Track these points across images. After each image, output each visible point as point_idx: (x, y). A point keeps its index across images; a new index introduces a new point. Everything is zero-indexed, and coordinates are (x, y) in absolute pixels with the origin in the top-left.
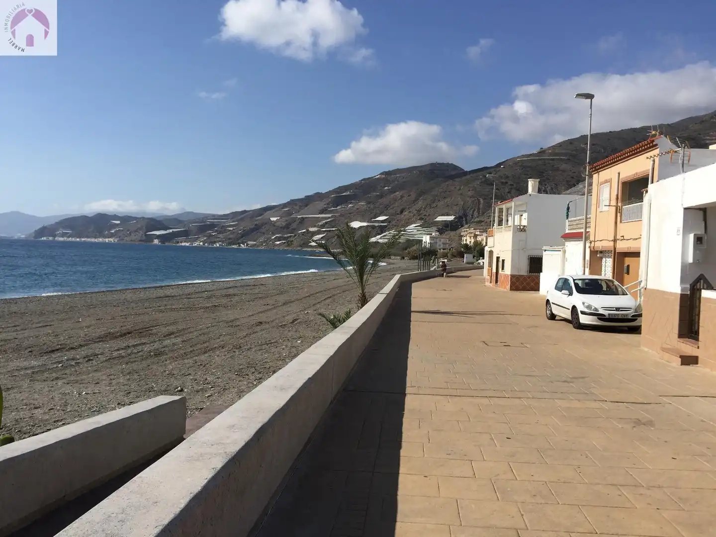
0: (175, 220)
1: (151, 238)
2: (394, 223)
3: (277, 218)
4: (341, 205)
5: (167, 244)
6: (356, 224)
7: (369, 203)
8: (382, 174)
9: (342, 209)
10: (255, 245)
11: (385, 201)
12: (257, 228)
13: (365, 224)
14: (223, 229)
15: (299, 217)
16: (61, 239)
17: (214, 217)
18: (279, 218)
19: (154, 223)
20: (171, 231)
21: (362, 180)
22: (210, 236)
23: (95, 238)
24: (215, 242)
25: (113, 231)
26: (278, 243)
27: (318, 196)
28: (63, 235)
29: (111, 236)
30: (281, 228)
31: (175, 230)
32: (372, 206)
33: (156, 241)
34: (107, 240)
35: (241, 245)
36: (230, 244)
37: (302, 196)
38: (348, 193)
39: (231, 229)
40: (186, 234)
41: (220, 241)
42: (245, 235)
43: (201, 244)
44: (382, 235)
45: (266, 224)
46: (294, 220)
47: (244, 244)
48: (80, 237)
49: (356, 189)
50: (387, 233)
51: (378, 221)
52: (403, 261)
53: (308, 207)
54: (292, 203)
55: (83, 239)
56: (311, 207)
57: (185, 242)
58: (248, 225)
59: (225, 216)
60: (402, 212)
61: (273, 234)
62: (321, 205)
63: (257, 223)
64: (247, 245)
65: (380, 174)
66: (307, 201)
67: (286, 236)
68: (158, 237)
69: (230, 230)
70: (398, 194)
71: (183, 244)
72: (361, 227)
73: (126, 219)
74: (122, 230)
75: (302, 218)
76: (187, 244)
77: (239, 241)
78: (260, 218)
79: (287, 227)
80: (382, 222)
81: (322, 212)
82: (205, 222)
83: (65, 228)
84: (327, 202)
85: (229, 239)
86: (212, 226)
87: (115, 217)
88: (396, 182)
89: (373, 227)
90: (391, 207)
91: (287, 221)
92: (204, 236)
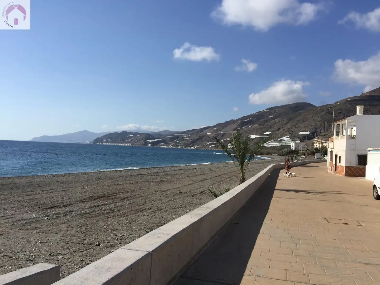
0: (159, 135)
1: (147, 144)
2: (274, 136)
3: (210, 133)
4: (245, 126)
5: (155, 146)
6: (253, 137)
7: (260, 125)
8: (268, 109)
9: (245, 128)
10: (199, 147)
11: (269, 123)
12: (200, 139)
13: (258, 136)
14: (183, 139)
15: (222, 132)
16: (106, 144)
17: (178, 133)
18: (211, 133)
19: (149, 136)
20: (157, 140)
21: (256, 113)
22: (176, 142)
23: (121, 143)
24: (178, 146)
25: (129, 140)
26: (211, 146)
27: (233, 122)
28: (107, 142)
29: (129, 142)
30: (213, 138)
31: (159, 140)
32: (262, 127)
33: (150, 145)
34: (126, 145)
35: (192, 147)
36: (186, 147)
37: (224, 122)
38: (249, 120)
39: (186, 139)
40: (164, 142)
41: (181, 145)
42: (194, 142)
43: (172, 146)
44: (267, 142)
45: (205, 136)
46: (219, 134)
47: (193, 147)
48: (114, 143)
49: (253, 117)
50: (270, 141)
51: (265, 135)
52: (279, 157)
53: (227, 127)
54: (219, 125)
55: (115, 144)
56: (228, 127)
57: (164, 145)
58: (195, 137)
59: (184, 133)
60: (279, 129)
61: (208, 142)
62: (234, 126)
63: (200, 136)
64: (195, 147)
65: (266, 109)
66: (227, 124)
67: (215, 143)
68: (151, 143)
69: (186, 140)
70: (277, 120)
71: (163, 147)
72: (255, 138)
73: (135, 134)
74: (134, 140)
75: (224, 133)
76: (165, 147)
77: (191, 145)
78: (201, 133)
79: (216, 138)
80: (267, 135)
81: (234, 130)
82: (174, 135)
83: (107, 138)
84: (237, 125)
85: (186, 144)
86: (177, 137)
87: (131, 133)
88: (276, 114)
89: (262, 138)
90: (273, 127)
91: (215, 135)
92: (173, 143)
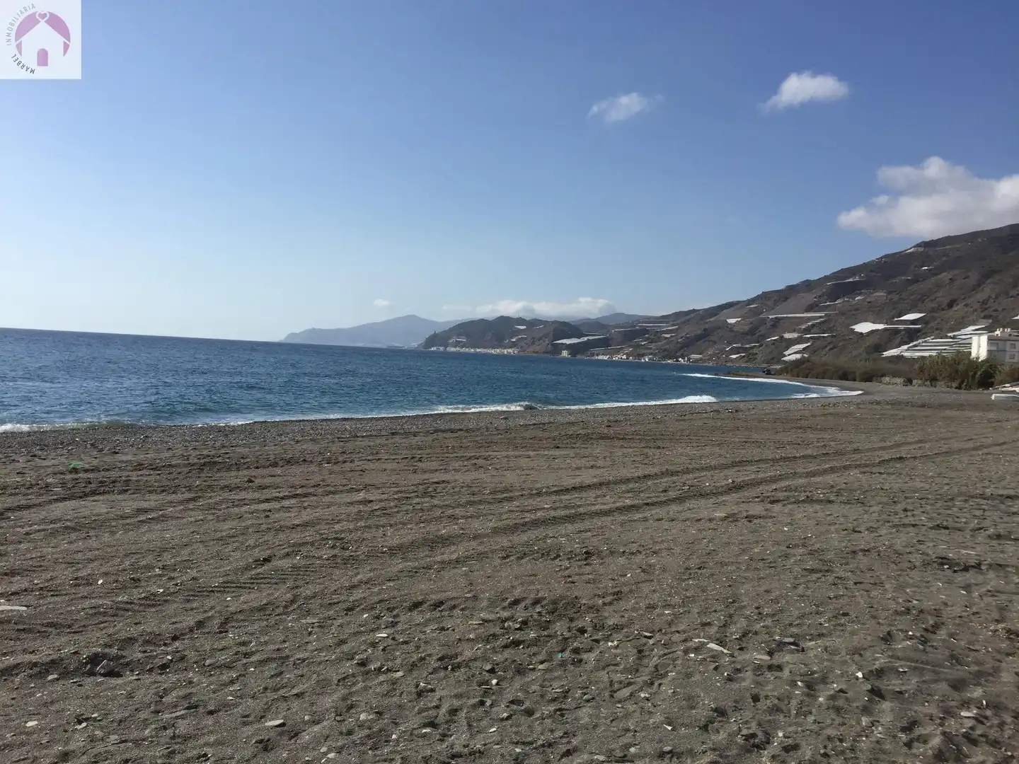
0: (596, 325)
1: (557, 349)
2: (933, 324)
3: (737, 320)
4: (844, 296)
5: (579, 357)
6: (864, 327)
7: (890, 293)
8: (918, 245)
9: (845, 304)
10: (701, 359)
11: (923, 286)
12: (705, 335)
13: (881, 327)
14: (656, 337)
15: (771, 317)
16: (453, 349)
17: (649, 319)
18: (739, 319)
19: (564, 328)
20: (586, 339)
21: (882, 258)
22: (639, 346)
23: (493, 348)
24: (643, 355)
25: (514, 340)
26: (734, 356)
27: (808, 285)
28: (457, 344)
29: (513, 345)
30: (742, 334)
31: (591, 338)
32: (895, 297)
33: (565, 354)
34: (505, 352)
35: (680, 359)
36: (664, 358)
37: (781, 287)
38: (857, 279)
39: (668, 336)
40: (605, 343)
41: (651, 354)
42: (687, 345)
43: (624, 357)
44: (911, 345)
45: (719, 328)
46: (764, 321)
47: (684, 359)
48: (475, 347)
49: (871, 271)
50: (920, 341)
51: (905, 322)
53: (789, 301)
54: (765, 296)
55: (478, 350)
56: (792, 302)
57: (603, 354)
58: (692, 330)
59: (664, 319)
60: (950, 305)
61: (729, 343)
62: (810, 298)
63: (707, 326)
64: (689, 359)
65: (914, 247)
66: (790, 292)
67: (748, 346)
68: (569, 347)
69: (666, 338)
70: (945, 276)
71: (600, 357)
72: (873, 332)
73: (533, 323)
74: (526, 339)
75: (776, 318)
76: (606, 358)
77: (679, 354)
78: (712, 319)
79: (752, 332)
80: (913, 322)
81: (810, 308)
82: (635, 326)
83: (459, 335)
84: (820, 294)
85: (665, 350)
86: (644, 331)
87: (520, 321)
88: (944, 259)
89: (897, 331)
90: (932, 298)
91: (751, 323)
92: (630, 346)
